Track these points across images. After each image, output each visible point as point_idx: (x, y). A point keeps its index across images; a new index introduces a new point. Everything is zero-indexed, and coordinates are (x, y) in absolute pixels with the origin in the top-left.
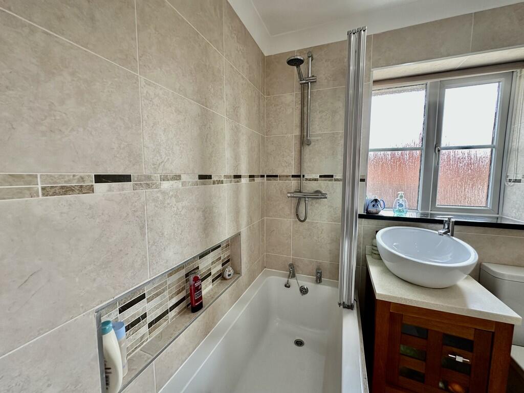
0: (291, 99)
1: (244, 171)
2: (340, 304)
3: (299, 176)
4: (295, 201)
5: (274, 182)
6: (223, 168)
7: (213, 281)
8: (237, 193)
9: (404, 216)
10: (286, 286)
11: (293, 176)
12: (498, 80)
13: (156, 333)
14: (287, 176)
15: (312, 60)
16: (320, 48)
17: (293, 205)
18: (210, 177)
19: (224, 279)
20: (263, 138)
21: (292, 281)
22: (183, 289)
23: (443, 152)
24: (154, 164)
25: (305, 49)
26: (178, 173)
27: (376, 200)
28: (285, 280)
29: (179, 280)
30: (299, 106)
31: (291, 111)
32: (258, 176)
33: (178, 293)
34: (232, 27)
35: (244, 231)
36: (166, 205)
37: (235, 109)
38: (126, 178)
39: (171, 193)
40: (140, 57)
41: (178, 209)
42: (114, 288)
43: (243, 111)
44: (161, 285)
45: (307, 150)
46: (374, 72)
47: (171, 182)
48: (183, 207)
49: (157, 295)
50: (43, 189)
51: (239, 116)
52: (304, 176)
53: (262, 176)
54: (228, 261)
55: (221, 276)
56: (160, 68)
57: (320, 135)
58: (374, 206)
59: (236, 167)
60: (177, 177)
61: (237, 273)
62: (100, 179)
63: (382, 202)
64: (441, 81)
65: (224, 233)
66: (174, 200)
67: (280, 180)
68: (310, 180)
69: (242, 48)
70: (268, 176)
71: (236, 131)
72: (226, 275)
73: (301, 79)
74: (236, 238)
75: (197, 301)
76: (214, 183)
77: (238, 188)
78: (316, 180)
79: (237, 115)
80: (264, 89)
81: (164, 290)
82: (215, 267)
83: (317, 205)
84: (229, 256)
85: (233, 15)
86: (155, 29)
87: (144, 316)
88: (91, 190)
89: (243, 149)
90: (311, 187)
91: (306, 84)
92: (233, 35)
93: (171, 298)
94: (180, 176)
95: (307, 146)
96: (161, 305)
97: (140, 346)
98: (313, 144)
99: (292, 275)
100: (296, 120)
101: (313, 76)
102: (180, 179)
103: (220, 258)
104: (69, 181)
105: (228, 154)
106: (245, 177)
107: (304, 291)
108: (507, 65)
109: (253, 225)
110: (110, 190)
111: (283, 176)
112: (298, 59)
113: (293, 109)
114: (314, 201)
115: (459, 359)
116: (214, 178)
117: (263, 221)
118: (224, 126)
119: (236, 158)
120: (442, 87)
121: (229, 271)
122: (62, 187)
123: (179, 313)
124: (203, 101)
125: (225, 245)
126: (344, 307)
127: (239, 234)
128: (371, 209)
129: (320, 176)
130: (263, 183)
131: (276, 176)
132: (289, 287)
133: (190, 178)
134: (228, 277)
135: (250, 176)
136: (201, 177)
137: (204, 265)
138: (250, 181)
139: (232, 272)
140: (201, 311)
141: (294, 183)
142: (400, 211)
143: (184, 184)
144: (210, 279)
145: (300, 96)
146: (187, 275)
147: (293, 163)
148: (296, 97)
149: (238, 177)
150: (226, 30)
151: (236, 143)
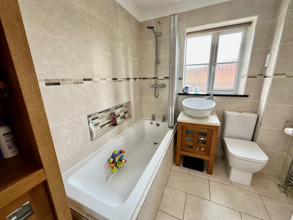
0: (151, 42)
1: (131, 76)
2: (169, 127)
3: (155, 78)
4: (154, 88)
5: (145, 81)
6: (122, 75)
7: (121, 118)
8: (128, 86)
9: (197, 93)
10: (151, 123)
11: (153, 78)
12: (242, 31)
13: (102, 130)
14: (151, 78)
15: (160, 24)
16: (163, 18)
17: (154, 91)
18: (117, 79)
19: (125, 118)
20: (140, 61)
21: (153, 122)
22: (110, 118)
23: (218, 65)
24: (98, 75)
25: (157, 19)
26: (105, 78)
27: (187, 87)
28: (151, 121)
29: (108, 115)
30: (155, 46)
31: (152, 48)
32: (138, 79)
33: (108, 119)
34: (122, 15)
35: (132, 101)
36: (102, 88)
37: (126, 51)
38: (91, 80)
39: (104, 84)
40: (91, 40)
41: (106, 90)
42: (91, 111)
43: (129, 51)
44: (103, 115)
45: (159, 66)
46: (186, 29)
47: (103, 81)
48: (108, 90)
49: (102, 118)
50: (73, 82)
51: (127, 53)
52: (157, 78)
53: (141, 78)
54: (127, 112)
55: (124, 117)
56: (97, 42)
57: (164, 59)
58: (186, 90)
59: (127, 74)
60: (105, 79)
61: (130, 117)
62: (84, 80)
63: (190, 88)
64: (218, 32)
65: (124, 100)
66: (105, 87)
67: (148, 80)
68: (160, 79)
69: (127, 23)
70: (143, 78)
71: (126, 60)
72: (126, 116)
73: (155, 33)
74: (129, 103)
75: (115, 122)
76: (118, 81)
77: (128, 83)
78: (163, 79)
79: (126, 53)
80: (139, 38)
81: (104, 117)
82: (121, 113)
83: (163, 90)
84: (127, 110)
85: (122, 9)
86: (94, 29)
87: (99, 124)
88: (83, 83)
89: (130, 68)
90: (161, 82)
91: (157, 36)
92: (123, 19)
93: (106, 120)
94: (106, 79)
95: (159, 65)
96: (103, 121)
97: (98, 132)
98: (161, 63)
99: (154, 119)
100: (154, 52)
101: (160, 32)
102: (106, 80)
103: (123, 110)
104: (78, 80)
105: (123, 70)
106: (131, 79)
107: (158, 125)
108: (245, 25)
109: (136, 99)
110: (87, 83)
111: (149, 78)
112: (151, 27)
113: (152, 47)
114: (162, 89)
115: (202, 139)
116: (118, 79)
117: (141, 98)
118: (121, 59)
119: (127, 71)
120: (218, 35)
121: (127, 115)
122: (77, 82)
123: (109, 126)
124: (112, 50)
125: (125, 106)
126: (170, 128)
127: (130, 102)
128: (185, 91)
129: (164, 78)
130: (141, 82)
131: (146, 78)
132: (152, 124)
133: (110, 80)
134: (126, 118)
135: (134, 79)
136: (113, 79)
137: (117, 112)
138: (134, 81)
139: (128, 116)
140: (117, 126)
141: (154, 81)
142: (196, 91)
143: (107, 81)
144: (120, 117)
145: (155, 41)
146: (111, 114)
147: (153, 72)
148: (154, 42)
149: (128, 79)
150: (119, 18)
151: (127, 65)
